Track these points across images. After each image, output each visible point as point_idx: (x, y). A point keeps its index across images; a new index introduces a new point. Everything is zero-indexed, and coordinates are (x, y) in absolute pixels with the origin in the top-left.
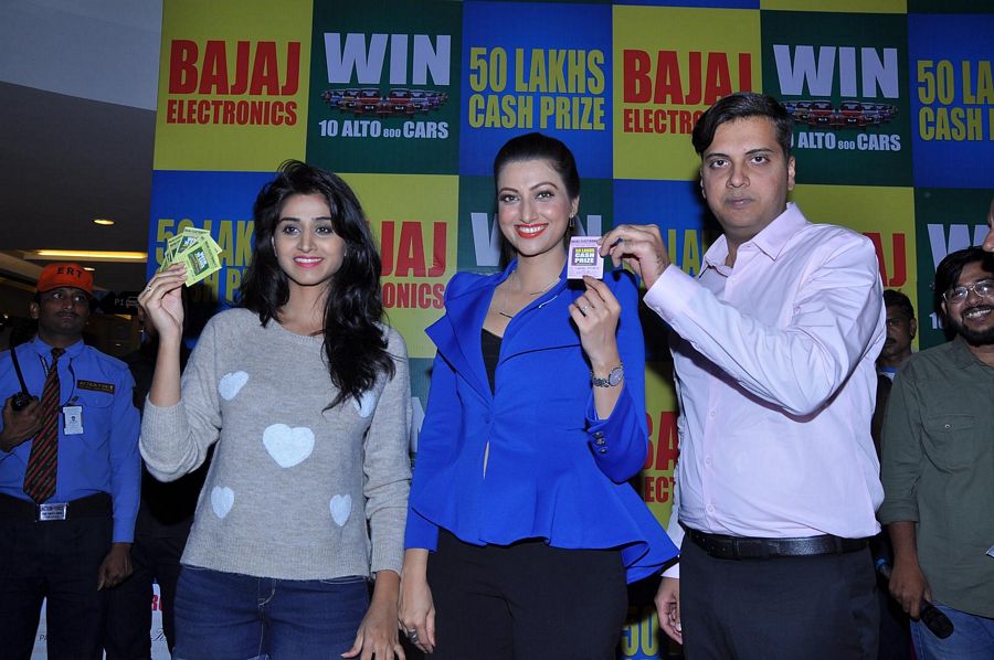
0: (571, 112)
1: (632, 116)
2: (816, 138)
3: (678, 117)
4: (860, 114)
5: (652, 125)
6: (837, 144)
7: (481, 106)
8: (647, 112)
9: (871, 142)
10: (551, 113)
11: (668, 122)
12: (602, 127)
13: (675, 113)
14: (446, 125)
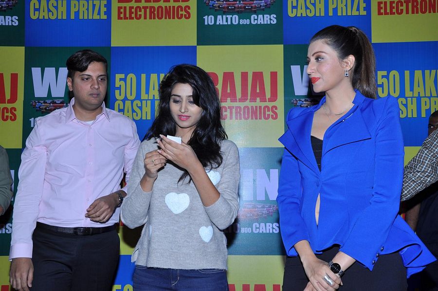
0: (88, 9)
1: (122, 10)
2: (227, 18)
3: (148, 10)
4: (253, 3)
5: (133, 15)
6: (239, 22)
7: (37, 7)
8: (131, 8)
9: (259, 19)
10: (76, 9)
11: (142, 13)
12: (105, 17)
13: (147, 7)
14: (17, 18)
